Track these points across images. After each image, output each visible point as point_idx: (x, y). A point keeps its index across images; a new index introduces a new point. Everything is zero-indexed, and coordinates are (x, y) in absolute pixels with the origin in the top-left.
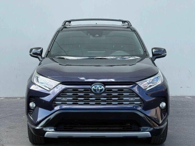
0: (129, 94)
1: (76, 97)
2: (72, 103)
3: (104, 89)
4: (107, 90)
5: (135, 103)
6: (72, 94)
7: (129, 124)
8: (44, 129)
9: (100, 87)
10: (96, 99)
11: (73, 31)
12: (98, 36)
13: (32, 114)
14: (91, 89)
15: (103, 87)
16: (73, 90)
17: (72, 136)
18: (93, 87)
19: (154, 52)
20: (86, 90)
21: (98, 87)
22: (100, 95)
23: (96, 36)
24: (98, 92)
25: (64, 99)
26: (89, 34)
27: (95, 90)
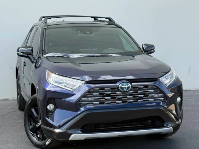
0: (153, 90)
1: (103, 96)
2: (99, 102)
3: (131, 86)
4: (133, 88)
5: (159, 99)
6: (99, 93)
7: (150, 121)
8: (69, 132)
9: (127, 85)
10: (122, 98)
11: (55, 28)
12: (89, 33)
13: (50, 116)
14: (118, 88)
15: (129, 85)
16: (100, 89)
17: (100, 137)
18: (120, 85)
19: (145, 48)
20: (113, 88)
21: (125, 85)
22: (126, 93)
23: (87, 33)
24: (125, 90)
25: (90, 99)
26: (79, 31)
27: (122, 88)
